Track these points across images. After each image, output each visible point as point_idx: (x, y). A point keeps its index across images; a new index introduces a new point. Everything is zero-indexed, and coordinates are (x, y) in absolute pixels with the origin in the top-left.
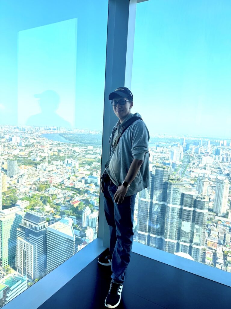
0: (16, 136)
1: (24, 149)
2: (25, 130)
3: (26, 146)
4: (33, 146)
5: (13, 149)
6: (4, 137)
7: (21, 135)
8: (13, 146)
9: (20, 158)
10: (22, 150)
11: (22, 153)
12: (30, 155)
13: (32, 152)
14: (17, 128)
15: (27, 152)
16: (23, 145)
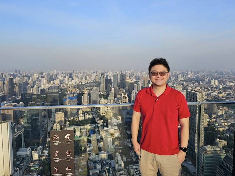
0: (215, 80)
1: (222, 92)
2: (223, 74)
3: (224, 88)
4: (230, 88)
5: (212, 90)
6: (204, 81)
7: (219, 78)
8: (212, 88)
9: (218, 99)
10: (220, 93)
11: (220, 95)
12: (227, 97)
13: (230, 95)
14: (216, 72)
15: (225, 94)
16: (221, 87)
